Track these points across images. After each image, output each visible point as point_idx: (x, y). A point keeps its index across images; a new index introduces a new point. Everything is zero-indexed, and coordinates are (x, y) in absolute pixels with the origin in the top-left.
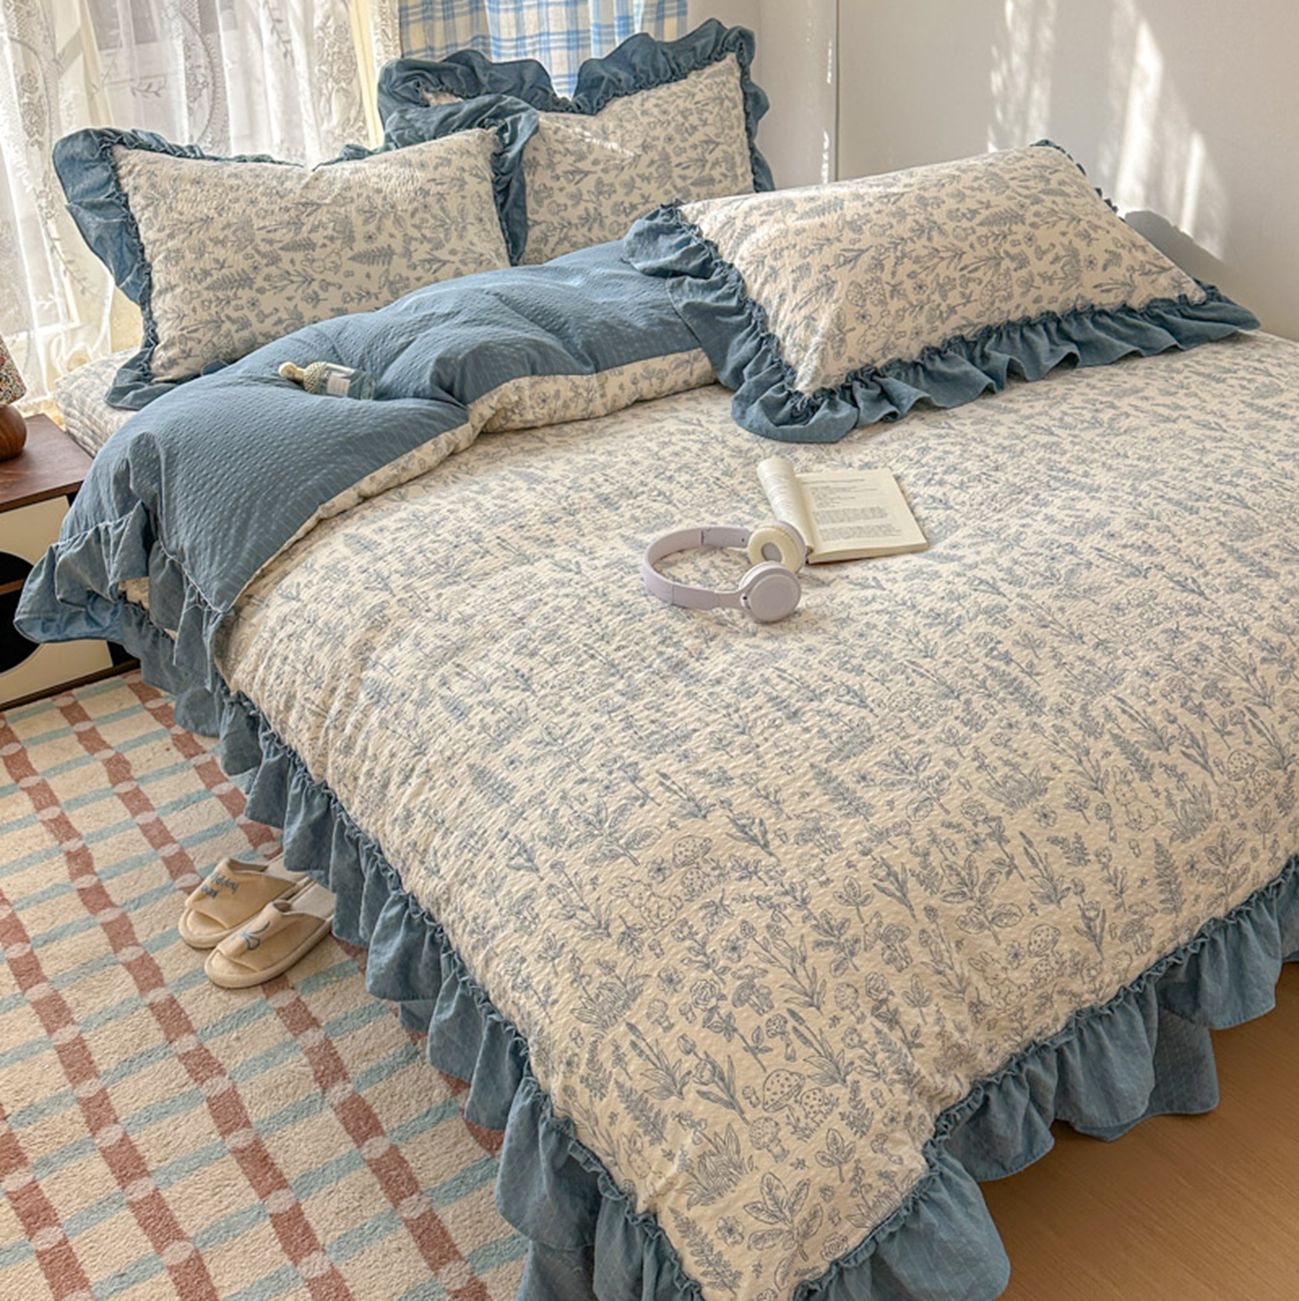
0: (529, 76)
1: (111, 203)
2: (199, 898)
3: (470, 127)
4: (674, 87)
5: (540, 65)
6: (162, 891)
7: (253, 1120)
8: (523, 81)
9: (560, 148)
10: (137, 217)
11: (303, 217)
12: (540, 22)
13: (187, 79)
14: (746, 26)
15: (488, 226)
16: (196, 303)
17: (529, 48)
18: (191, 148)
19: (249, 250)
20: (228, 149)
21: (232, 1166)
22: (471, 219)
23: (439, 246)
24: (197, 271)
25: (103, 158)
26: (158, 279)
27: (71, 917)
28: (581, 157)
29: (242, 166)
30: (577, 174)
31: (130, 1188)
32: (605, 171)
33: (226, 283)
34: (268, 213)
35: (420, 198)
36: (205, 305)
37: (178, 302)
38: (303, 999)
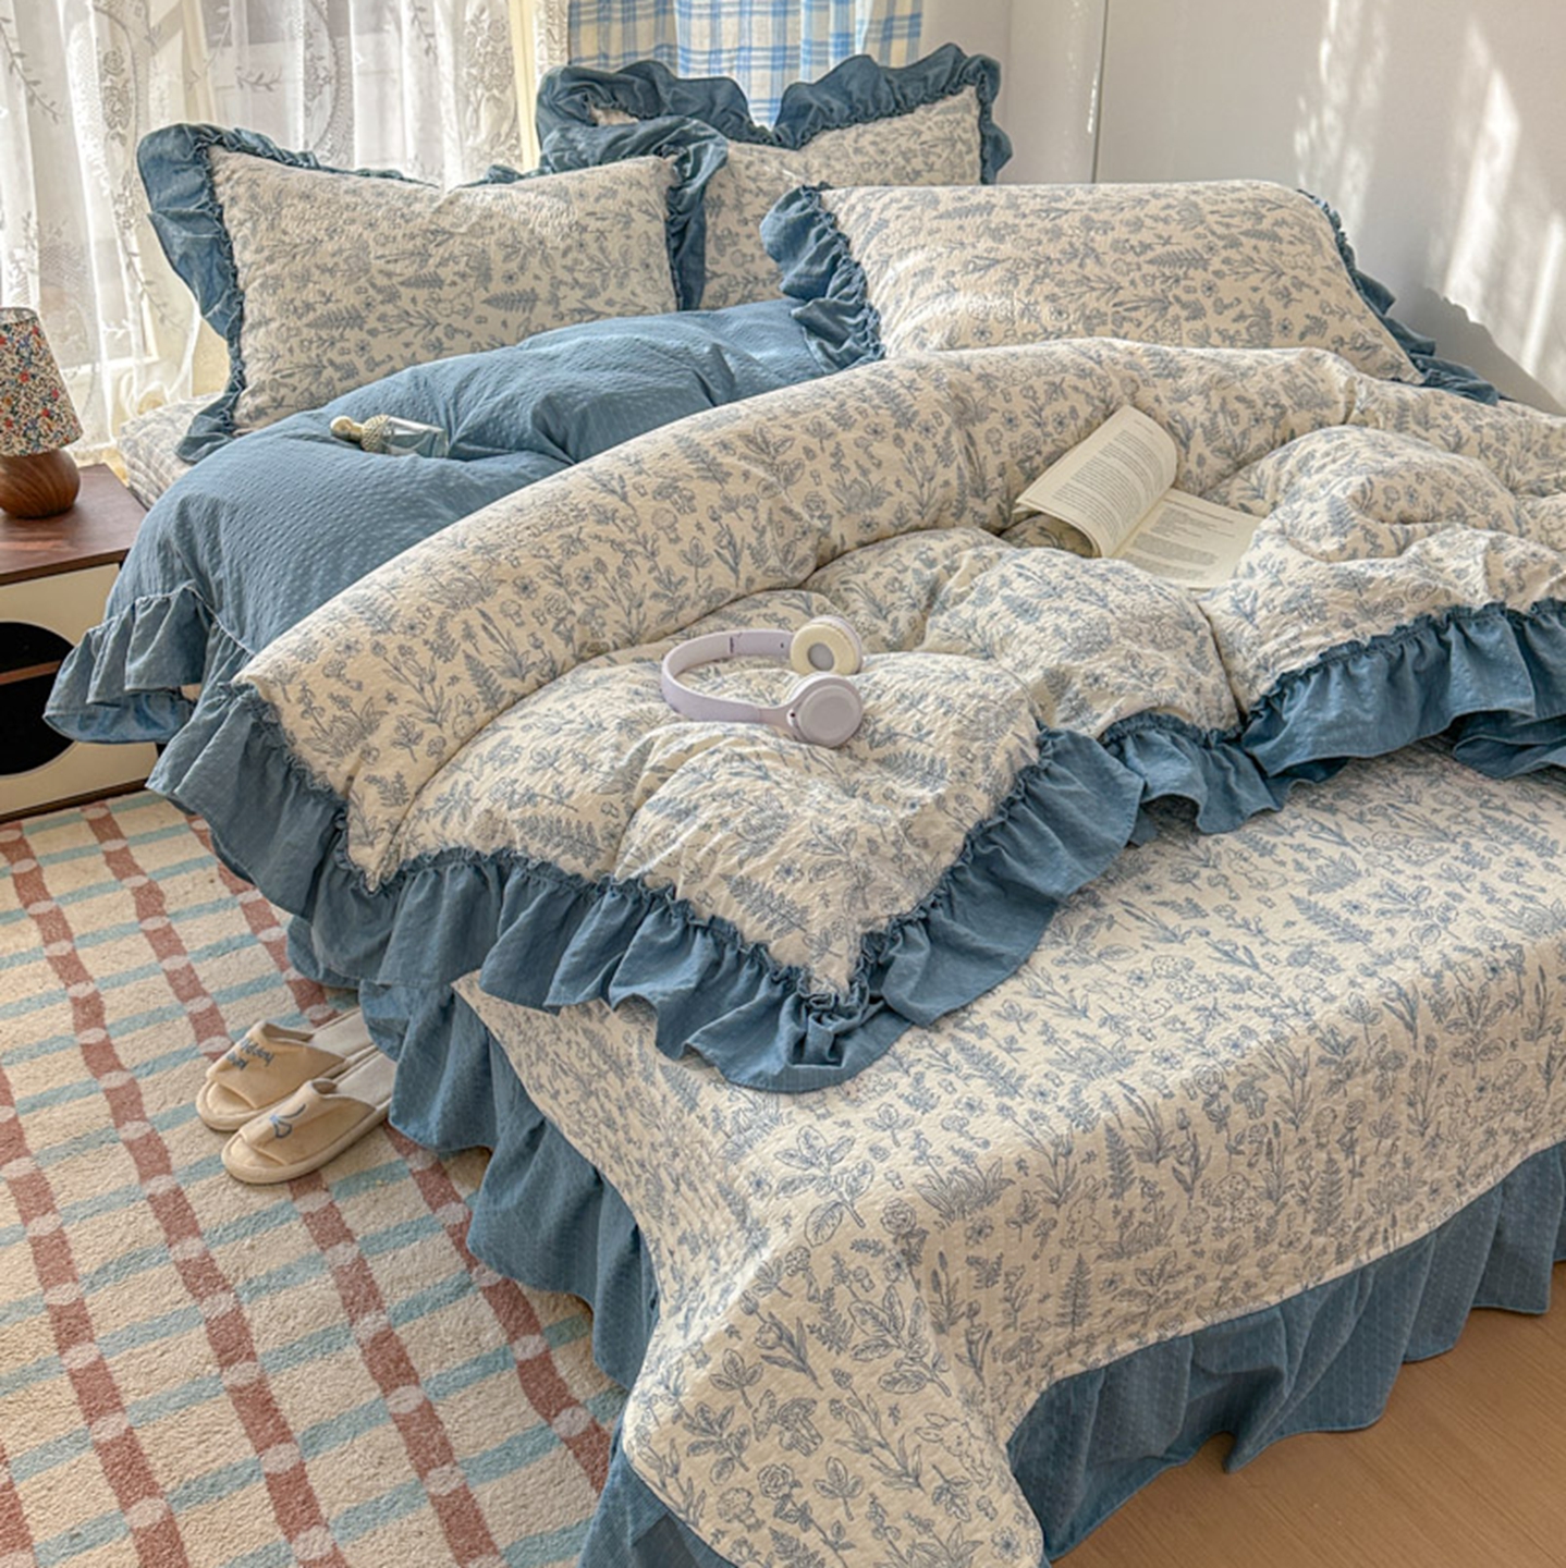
0: (721, 97)
1: (203, 215)
2: (224, 1069)
3: (644, 154)
4: (897, 122)
5: (736, 86)
6: (183, 1055)
7: (259, 1349)
8: (713, 103)
9: (752, 186)
10: (232, 233)
11: (431, 248)
12: (740, 34)
13: (306, 72)
14: (993, 55)
15: (656, 275)
16: (294, 342)
17: (725, 65)
18: (305, 156)
19: (363, 282)
20: (350, 161)
21: (224, 1409)
22: (635, 264)
23: (593, 294)
24: (298, 303)
25: (197, 160)
26: (252, 310)
27: (68, 1079)
29: (364, 181)
31: (99, 1424)
33: (331, 321)
34: (388, 240)
35: (575, 235)
36: (305, 345)
37: (273, 340)
38: (338, 1204)
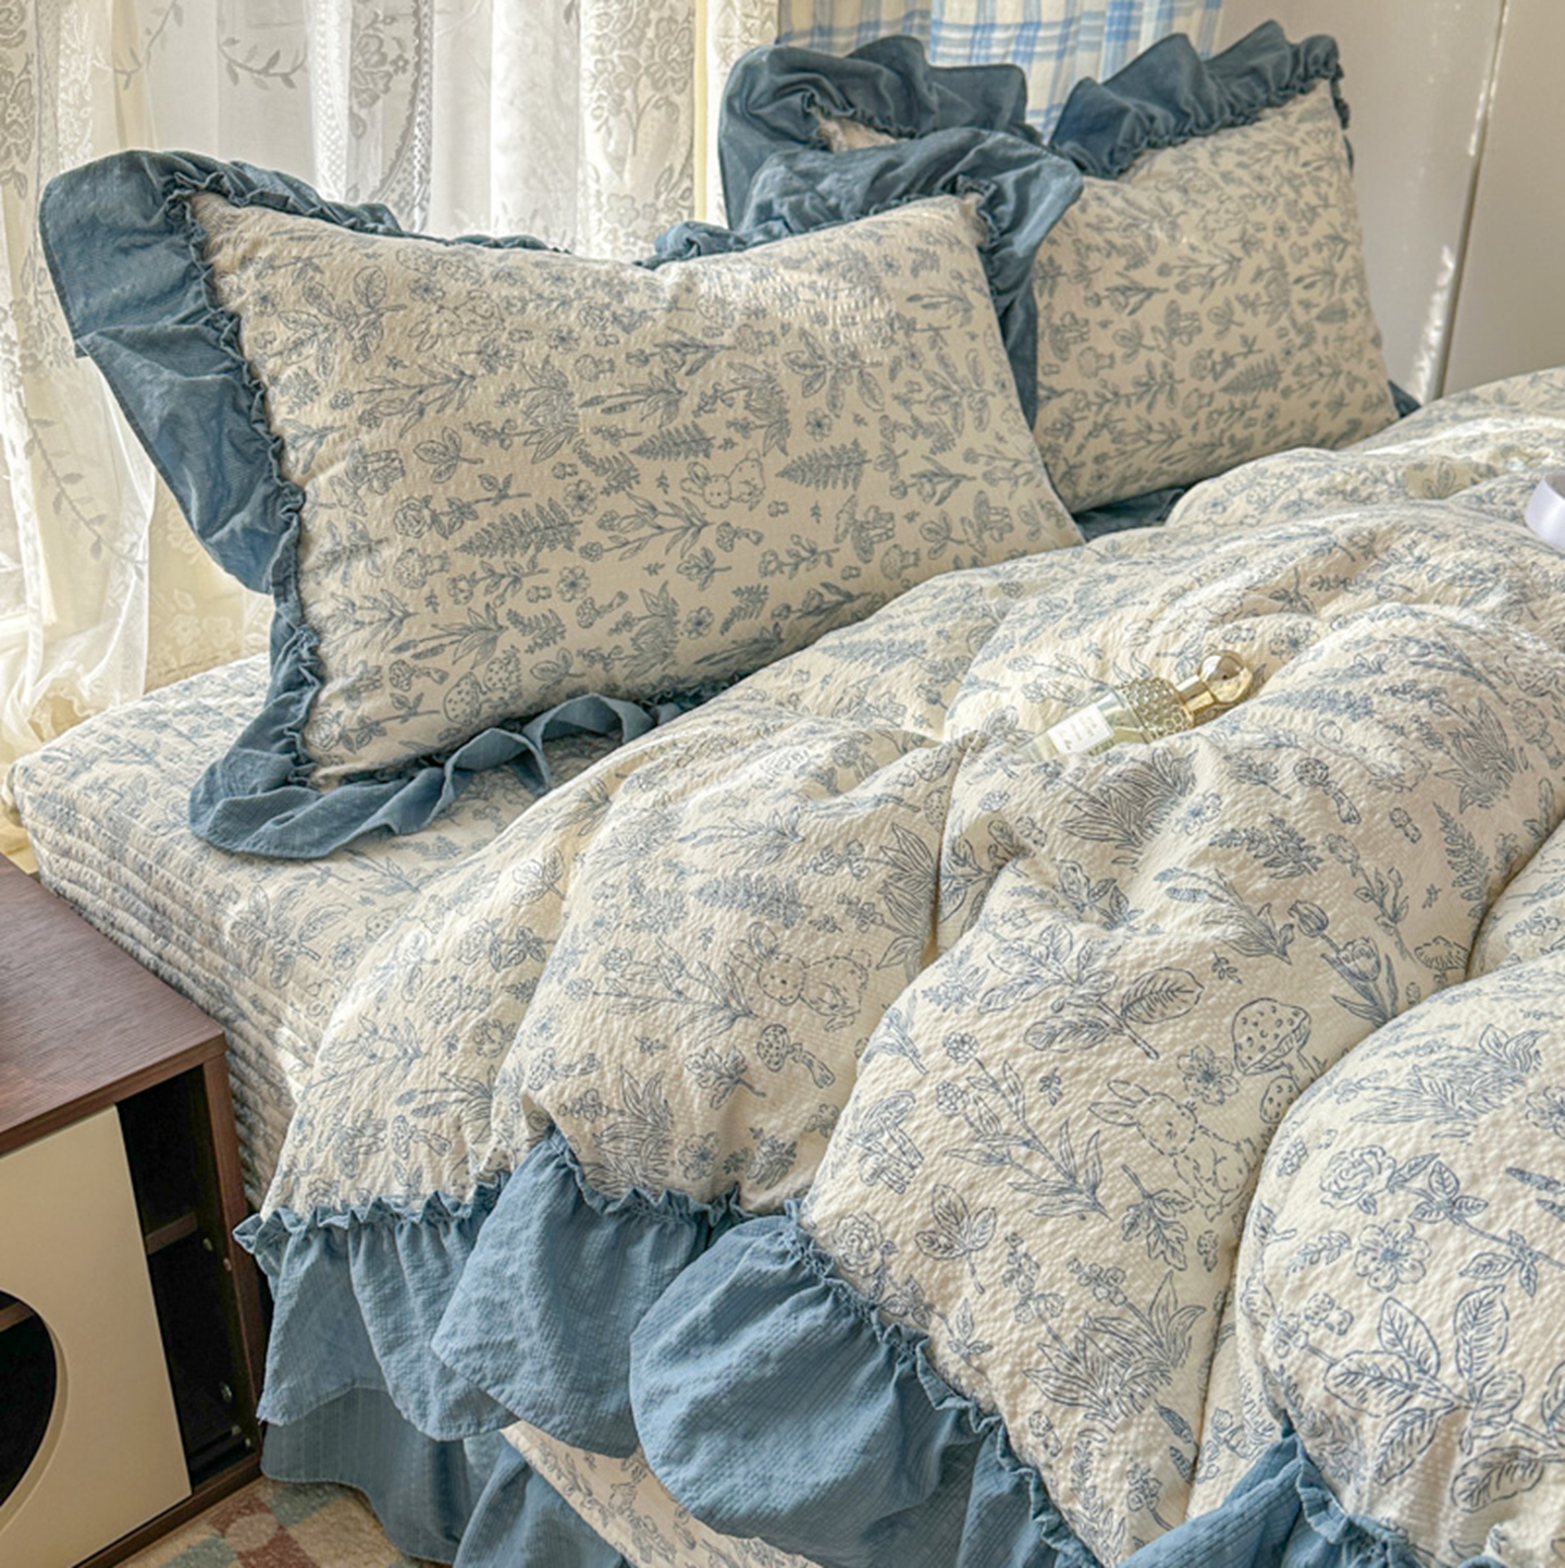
0: (1007, 98)
1: (196, 336)
3: (926, 192)
5: (1023, 80)
9: (1098, 240)
11: (680, 378)
18: (376, 212)
23: (944, 444)
25: (172, 226)
28: (1138, 261)
30: (1132, 293)
32: (1183, 287)
34: (602, 367)
35: (900, 336)
37: (387, 581)
